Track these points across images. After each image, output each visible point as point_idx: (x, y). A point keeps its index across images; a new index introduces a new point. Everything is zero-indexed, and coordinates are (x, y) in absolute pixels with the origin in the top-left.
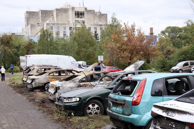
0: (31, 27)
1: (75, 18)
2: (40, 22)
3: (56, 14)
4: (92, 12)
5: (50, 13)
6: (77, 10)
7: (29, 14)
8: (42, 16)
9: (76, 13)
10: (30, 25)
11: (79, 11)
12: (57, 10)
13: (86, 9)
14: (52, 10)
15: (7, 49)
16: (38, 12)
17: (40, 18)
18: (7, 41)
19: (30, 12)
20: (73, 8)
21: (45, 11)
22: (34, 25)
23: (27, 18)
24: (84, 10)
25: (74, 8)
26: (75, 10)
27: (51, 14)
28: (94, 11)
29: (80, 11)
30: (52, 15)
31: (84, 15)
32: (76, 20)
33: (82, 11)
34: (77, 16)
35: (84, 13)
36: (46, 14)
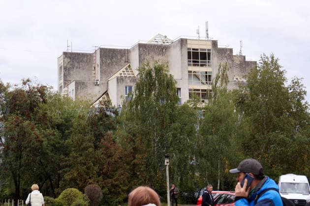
0: (77, 88)
1: (189, 65)
2: (98, 77)
3: (140, 56)
4: (226, 53)
5: (122, 56)
6: (191, 46)
7: (70, 58)
8: (102, 62)
9: (189, 53)
10: (74, 83)
11: (197, 50)
12: (141, 46)
13: (215, 43)
14: (126, 48)
15: (29, 129)
16: (91, 55)
17: (98, 69)
18: (29, 101)
19: (72, 54)
20: (183, 42)
21: (110, 50)
22: (83, 83)
23: (65, 69)
24: (210, 47)
25: (186, 40)
26: (189, 46)
27: (124, 58)
28: (231, 50)
29: (201, 49)
30: (127, 61)
31: (209, 59)
32: (190, 72)
33: (205, 50)
34: (193, 62)
35: (209, 54)
36: (112, 58)
